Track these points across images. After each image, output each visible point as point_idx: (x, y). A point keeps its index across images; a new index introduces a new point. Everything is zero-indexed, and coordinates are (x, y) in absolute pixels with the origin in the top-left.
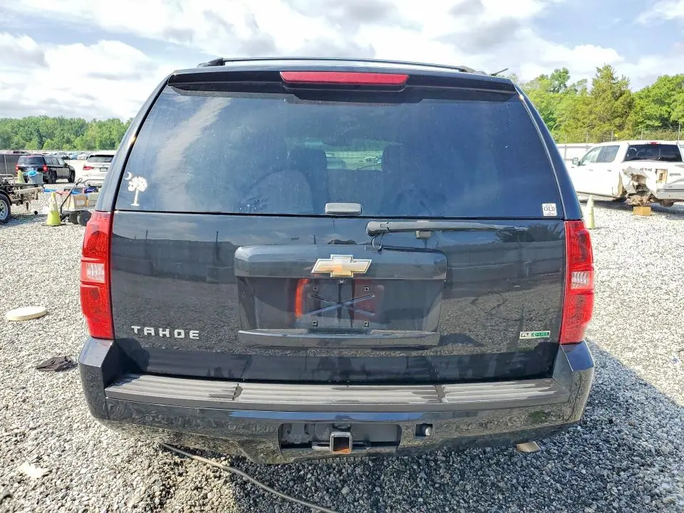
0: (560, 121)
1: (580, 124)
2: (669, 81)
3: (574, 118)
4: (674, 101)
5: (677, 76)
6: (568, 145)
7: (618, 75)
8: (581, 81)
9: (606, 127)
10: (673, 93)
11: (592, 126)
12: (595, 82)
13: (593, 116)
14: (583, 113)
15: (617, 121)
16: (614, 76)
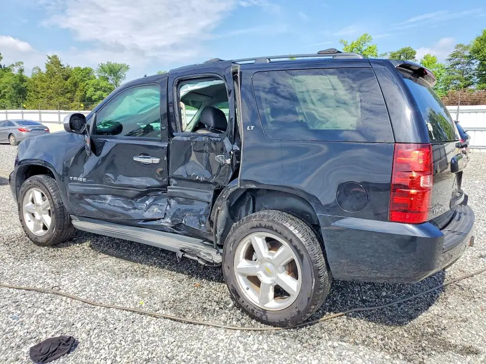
0: (5, 92)
1: (40, 96)
2: (81, 71)
3: (34, 91)
4: (87, 84)
5: (86, 69)
6: (42, 111)
7: (64, 63)
8: (19, 63)
9: (62, 99)
10: (85, 79)
11: (51, 98)
12: (48, 66)
13: (50, 91)
14: (43, 88)
15: (69, 95)
16: (61, 63)
